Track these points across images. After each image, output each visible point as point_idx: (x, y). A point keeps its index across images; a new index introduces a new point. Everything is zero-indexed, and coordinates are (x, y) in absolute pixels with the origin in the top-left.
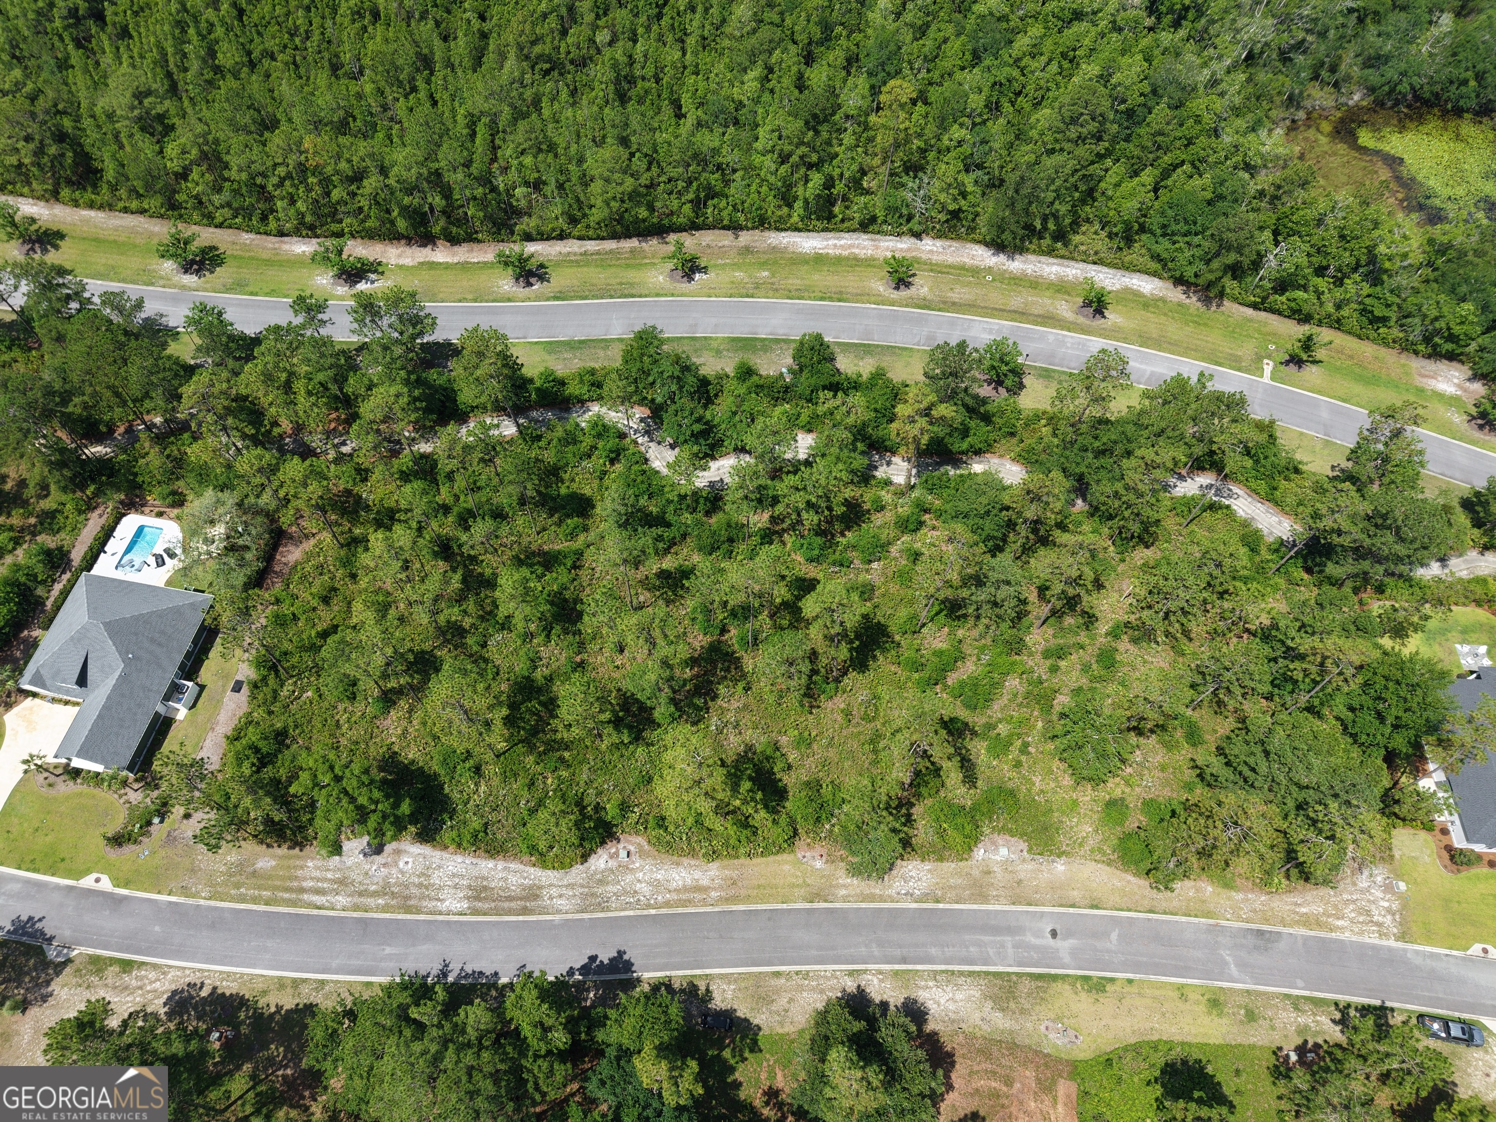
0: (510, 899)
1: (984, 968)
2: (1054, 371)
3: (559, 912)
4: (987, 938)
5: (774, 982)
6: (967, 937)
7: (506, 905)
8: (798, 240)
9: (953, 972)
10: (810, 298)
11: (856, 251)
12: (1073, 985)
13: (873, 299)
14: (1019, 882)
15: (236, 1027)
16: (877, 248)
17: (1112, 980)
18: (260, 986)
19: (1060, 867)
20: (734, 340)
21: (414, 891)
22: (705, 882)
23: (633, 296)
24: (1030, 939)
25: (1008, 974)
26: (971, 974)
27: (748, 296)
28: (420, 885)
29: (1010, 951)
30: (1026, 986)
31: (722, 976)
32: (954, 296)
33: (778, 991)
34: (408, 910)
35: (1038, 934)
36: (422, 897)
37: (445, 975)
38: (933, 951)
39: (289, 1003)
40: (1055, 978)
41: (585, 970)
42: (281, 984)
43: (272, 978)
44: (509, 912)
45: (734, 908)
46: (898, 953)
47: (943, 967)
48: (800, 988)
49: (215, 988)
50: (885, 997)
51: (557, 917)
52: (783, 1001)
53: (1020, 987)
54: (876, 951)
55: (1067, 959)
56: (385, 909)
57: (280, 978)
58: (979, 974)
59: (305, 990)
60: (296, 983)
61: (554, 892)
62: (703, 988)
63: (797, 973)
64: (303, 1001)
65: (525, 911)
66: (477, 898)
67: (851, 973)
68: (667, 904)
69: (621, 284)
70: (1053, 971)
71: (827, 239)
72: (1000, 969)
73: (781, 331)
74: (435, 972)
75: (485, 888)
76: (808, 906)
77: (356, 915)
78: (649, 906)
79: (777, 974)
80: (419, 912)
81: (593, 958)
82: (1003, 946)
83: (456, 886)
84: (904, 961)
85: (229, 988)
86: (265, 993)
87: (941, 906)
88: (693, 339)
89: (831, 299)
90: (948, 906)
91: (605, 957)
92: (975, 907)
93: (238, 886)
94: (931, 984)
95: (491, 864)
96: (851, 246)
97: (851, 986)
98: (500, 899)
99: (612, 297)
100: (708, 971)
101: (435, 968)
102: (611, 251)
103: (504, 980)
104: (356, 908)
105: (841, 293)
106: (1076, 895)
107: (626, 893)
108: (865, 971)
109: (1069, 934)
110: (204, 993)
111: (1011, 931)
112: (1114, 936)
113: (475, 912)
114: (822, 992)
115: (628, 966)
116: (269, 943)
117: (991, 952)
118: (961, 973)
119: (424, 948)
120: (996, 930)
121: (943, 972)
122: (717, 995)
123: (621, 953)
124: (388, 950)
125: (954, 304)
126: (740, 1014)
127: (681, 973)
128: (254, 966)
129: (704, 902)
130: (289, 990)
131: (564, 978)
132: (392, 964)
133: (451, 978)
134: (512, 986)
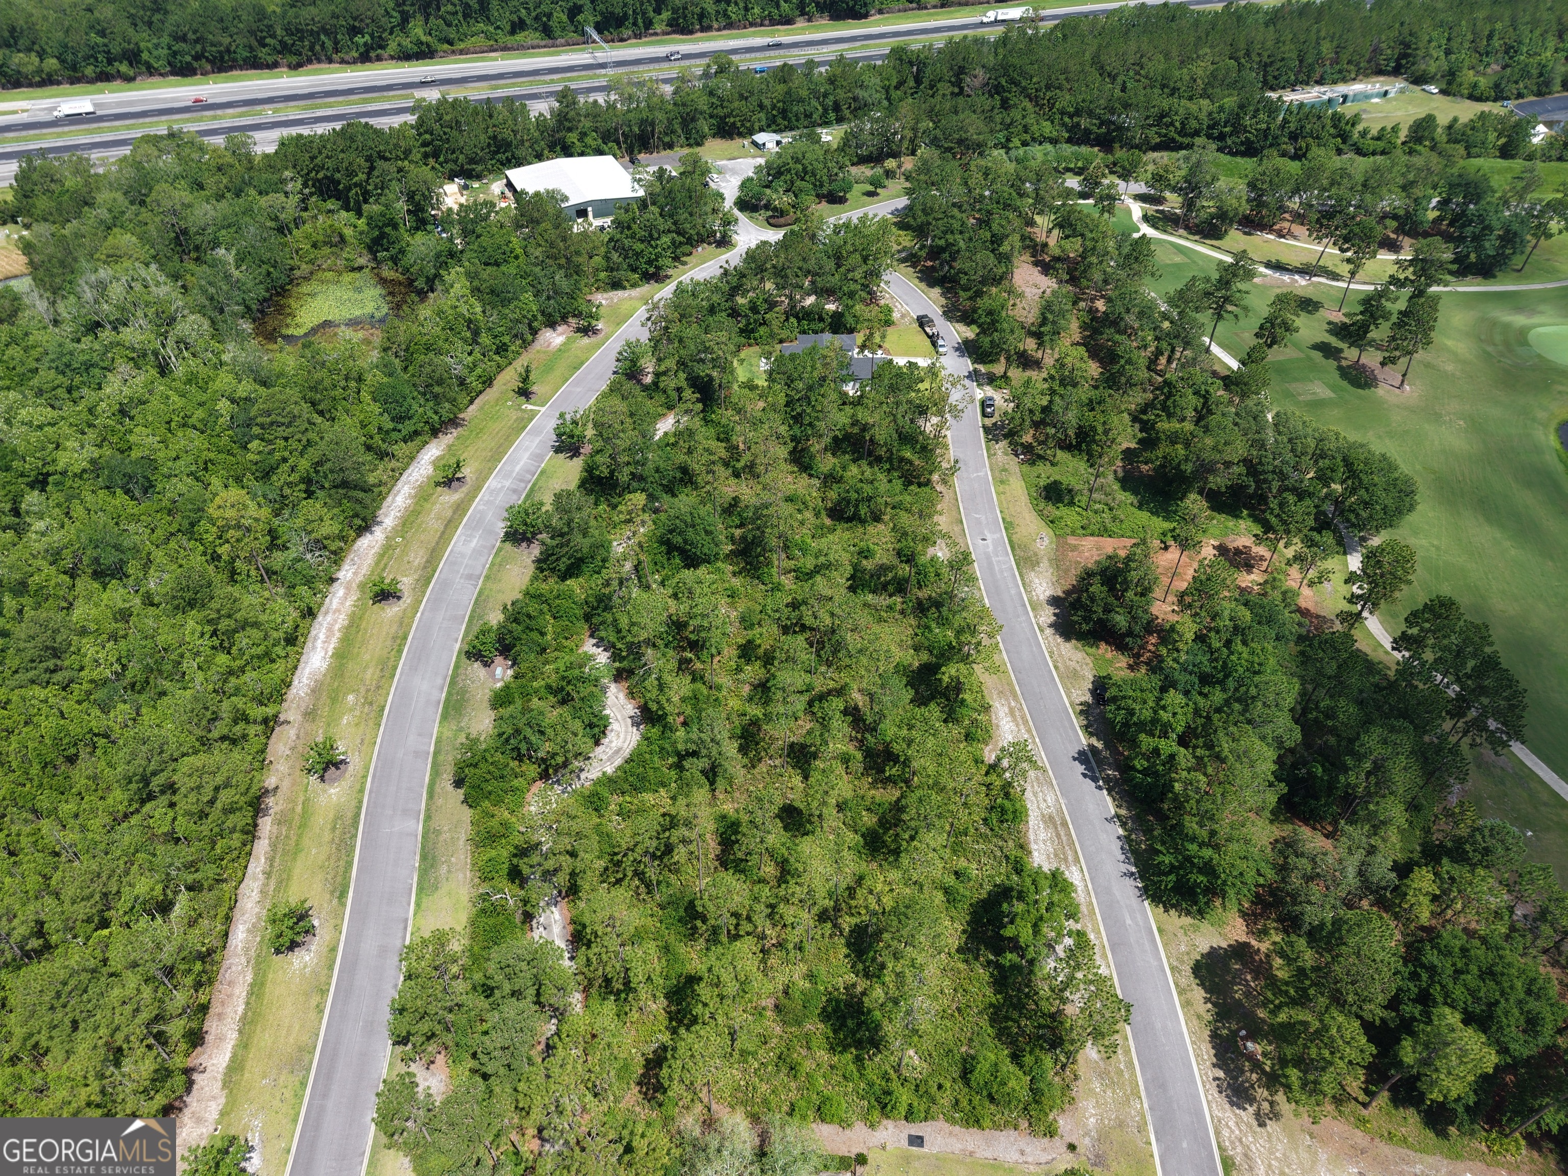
0: (1058, 836)
1: (1016, 570)
3: (1057, 800)
5: (1062, 669)
7: (1064, 838)
9: (1023, 584)
10: (397, 661)
11: (337, 627)
12: (1012, 533)
13: (408, 616)
15: (1235, 1033)
16: (338, 611)
17: (1004, 518)
18: (1195, 1022)
20: (444, 719)
22: (1006, 710)
24: (991, 548)
25: (1015, 560)
26: (1021, 576)
27: (382, 711)
29: (1001, 558)
30: (1018, 552)
31: (1068, 697)
32: (417, 562)
35: (986, 546)
37: (1132, 874)
38: (1013, 592)
39: (1199, 994)
40: (1010, 541)
41: (1094, 779)
42: (1186, 1004)
43: (1185, 1014)
44: (1069, 835)
45: (1018, 691)
46: (1020, 609)
47: (1022, 588)
48: (1060, 655)
49: (1214, 1065)
51: (1062, 801)
52: (1073, 664)
53: (1022, 555)
54: (1023, 618)
57: (1182, 1007)
58: (1020, 572)
59: (1183, 982)
60: (1181, 992)
61: (1043, 805)
62: (1080, 707)
63: (1051, 657)
64: (1193, 982)
65: (1064, 824)
67: (1042, 631)
69: (334, 829)
70: (1007, 541)
71: (314, 648)
72: (1014, 563)
74: (1133, 883)
75: (1056, 855)
77: (1110, 956)
79: (1056, 667)
80: (1091, 903)
81: (1085, 775)
82: (1000, 561)
84: (1024, 605)
85: (1208, 1052)
86: (1199, 1017)
89: (401, 645)
91: (1081, 768)
93: (1120, 1073)
94: (1034, 593)
95: (1035, 854)
96: (330, 630)
97: (1049, 631)
98: (1060, 842)
100: (1068, 705)
101: (1129, 882)
102: (274, 846)
103: (1121, 832)
105: (394, 637)
106: (958, 529)
108: (1038, 624)
109: (983, 533)
110: (1221, 1074)
111: (989, 558)
112: (978, 515)
113: (1077, 860)
114: (1059, 644)
115: (1082, 753)
116: (1158, 1026)
117: (1004, 566)
118: (1023, 580)
119: (1117, 894)
120: (991, 563)
121: (1025, 588)
122: (1083, 699)
123: (1075, 759)
124: (1129, 922)
125: (427, 561)
126: (1090, 686)
127: (1075, 721)
128: (1182, 1034)
129: (1021, 710)
130: (1189, 995)
131: (1105, 792)
132: (1138, 916)
133: (1134, 869)
134: (1123, 825)
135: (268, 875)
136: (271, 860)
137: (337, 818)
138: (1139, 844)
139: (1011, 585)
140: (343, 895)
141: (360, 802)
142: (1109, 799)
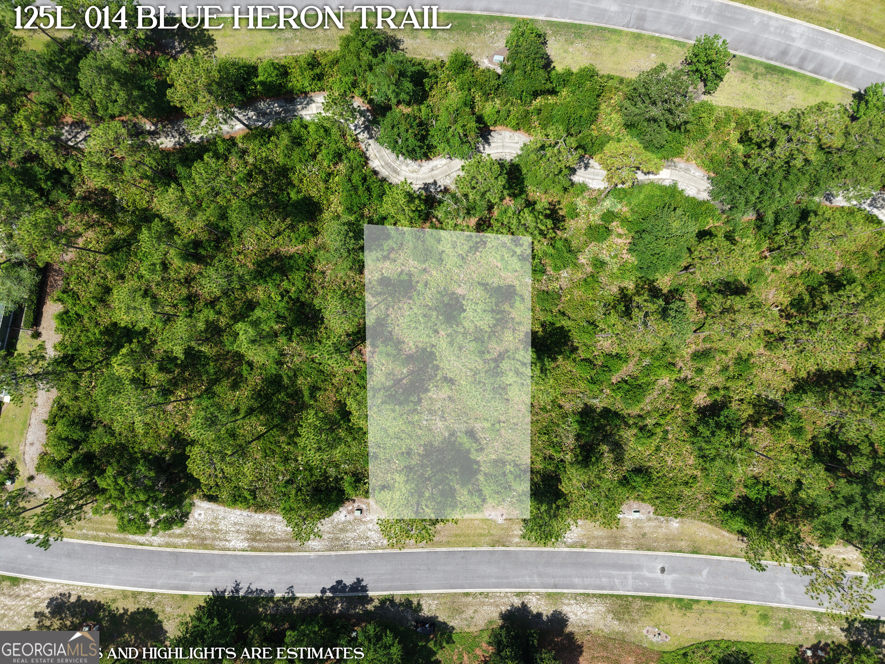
0: (277, 540)
1: (610, 592)
3: (313, 550)
4: (614, 573)
5: (464, 599)
6: (601, 571)
7: (275, 545)
9: (588, 595)
12: (670, 605)
14: (644, 535)
15: (100, 622)
17: (698, 601)
18: (111, 596)
19: (675, 524)
21: (208, 534)
24: (646, 573)
25: (627, 596)
26: (601, 596)
28: (212, 530)
29: (630, 581)
30: (638, 603)
31: (429, 595)
33: (467, 605)
34: (206, 547)
35: (652, 570)
36: (214, 539)
37: (237, 591)
38: (576, 581)
39: (132, 608)
40: (658, 599)
41: (333, 589)
42: (125, 595)
43: (117, 591)
44: (278, 550)
45: (438, 549)
46: (552, 581)
47: (582, 591)
48: (483, 604)
49: (79, 597)
50: (540, 610)
51: (312, 554)
52: (471, 612)
53: (634, 605)
54: (537, 580)
55: (669, 587)
56: (189, 546)
57: (123, 591)
58: (606, 596)
59: (142, 599)
60: (135, 595)
62: (415, 602)
63: (481, 594)
64: (142, 607)
65: (289, 549)
66: (254, 540)
67: (518, 595)
70: (658, 595)
72: (622, 593)
74: (229, 589)
75: (259, 533)
76: (491, 549)
77: (168, 550)
78: (377, 547)
79: (467, 594)
80: (213, 548)
81: (339, 582)
82: (625, 578)
83: (238, 531)
84: (555, 586)
85: (89, 596)
86: (114, 600)
87: (585, 550)
90: (590, 550)
91: (348, 581)
92: (610, 551)
93: (80, 528)
94: (572, 602)
95: (261, 516)
97: (517, 602)
98: (270, 540)
100: (419, 592)
101: (230, 586)
103: (278, 595)
104: (168, 545)
106: (683, 544)
107: (360, 538)
108: (528, 593)
109: (674, 570)
110: (73, 599)
111: (632, 567)
112: (705, 572)
113: (254, 549)
114: (497, 606)
115: (364, 589)
116: (111, 568)
117: (617, 581)
118: (594, 595)
119: (220, 573)
120: (623, 567)
121: (581, 594)
122: (425, 607)
123: (359, 580)
124: (195, 574)
126: (440, 619)
127: (400, 592)
128: (104, 582)
130: (131, 599)
131: (319, 595)
132: (199, 584)
133: (241, 593)
134: (284, 600)
138: (264, 606)
139: (587, 581)
142: (312, 595)
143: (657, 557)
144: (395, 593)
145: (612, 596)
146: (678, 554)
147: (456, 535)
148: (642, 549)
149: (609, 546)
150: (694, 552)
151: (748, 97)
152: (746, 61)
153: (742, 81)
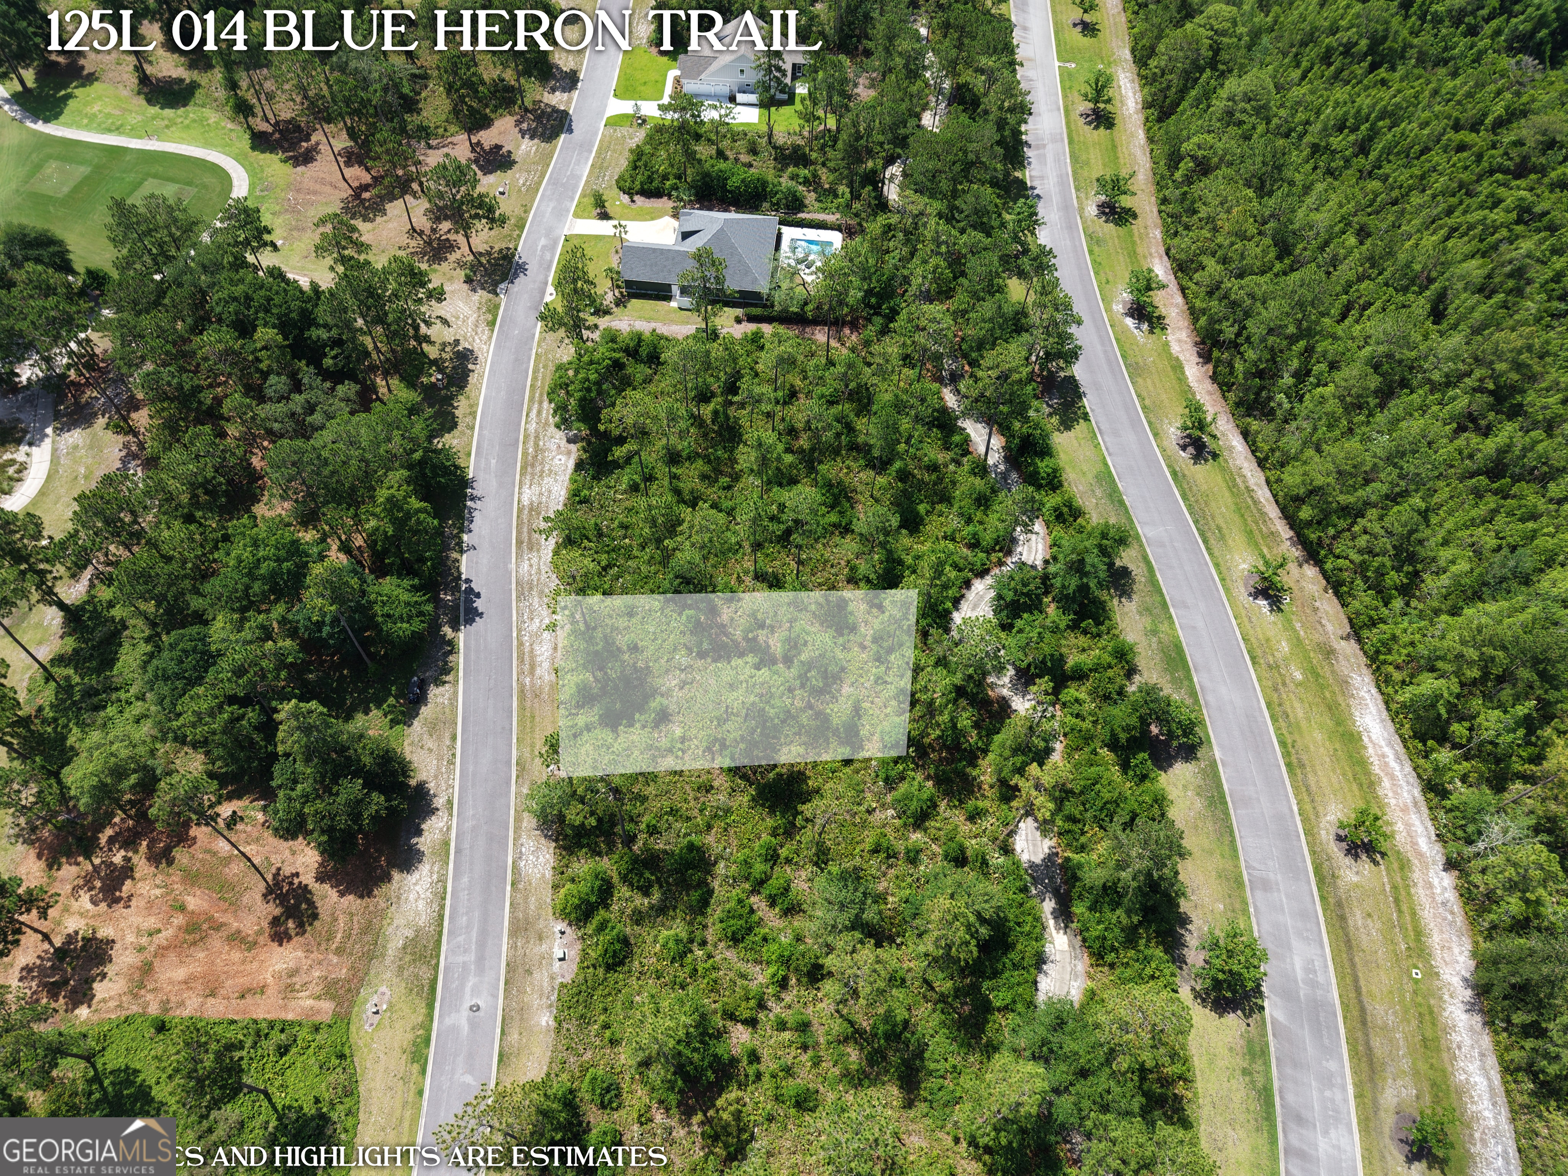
1: (445, 931)
2: (1267, 1064)
3: (518, 566)
4: (474, 934)
5: (447, 735)
6: (477, 914)
8: (1373, 709)
9: (444, 899)
10: (1277, 729)
11: (1386, 783)
12: (422, 1026)
13: (1308, 807)
14: (529, 972)
15: (446, 388)
16: (1405, 810)
17: (423, 1072)
18: (472, 395)
19: (546, 1019)
20: (1178, 648)
21: (538, 468)
22: (538, 672)
23: (1205, 541)
24: (471, 981)
25: (438, 956)
26: (441, 917)
27: (1253, 659)
28: (542, 471)
29: (460, 959)
30: (425, 974)
31: (456, 693)
32: (1356, 918)
33: (439, 738)
34: (524, 468)
35: (475, 991)
36: (533, 475)
37: (472, 500)
38: (465, 880)
39: (459, 412)
40: (431, 1006)
41: (470, 590)
42: (473, 406)
43: (478, 400)
44: (519, 532)
45: (515, 698)
46: (466, 845)
47: (449, 889)
48: (440, 759)
49: (473, 371)
50: (426, 834)
51: (513, 566)
52: (430, 744)
53: (424, 968)
54: (468, 825)
55: (448, 1021)
56: (525, 454)
57: (477, 405)
58: (441, 925)
59: (468, 420)
60: (473, 414)
61: (535, 561)
62: (447, 678)
63: (454, 755)
64: (460, 420)
65: (519, 543)
66: (531, 510)
67: (450, 802)
68: (521, 644)
69: (1219, 528)
70: (437, 1005)
71: (1389, 744)
72: (444, 948)
73: (1211, 698)
74: (475, 492)
76: (514, 761)
77: (522, 437)
78: (519, 630)
79: (454, 738)
80: (522, 475)
81: (478, 595)
82: (465, 951)
83: (541, 494)
84: (458, 851)
85: (473, 379)
86: (468, 398)
87: (509, 888)
88: (1164, 605)
89: (1286, 754)
90: (508, 895)
91: (479, 604)
92: (506, 924)
93: (545, 367)
94: (435, 877)
96: (1392, 777)
97: (439, 802)
99: (1196, 522)
100: (461, 682)
101: (478, 493)
102: (1263, 514)
103: (465, 537)
104: (526, 436)
105: (1302, 766)
106: (514, 1037)
107: (531, 612)
108: (451, 815)
109: (473, 1025)
110: (470, 366)
111: (481, 959)
112: (468, 1079)
113: (520, 511)
114: (436, 777)
115: (470, 621)
117: (461, 939)
118: (442, 907)
119: (493, 483)
120: (482, 944)
121: (445, 888)
122: (440, 690)
123: (481, 615)
124: (493, 462)
125: (1343, 918)
126: (423, 709)
127: (461, 661)
128: (487, 388)
129: (521, 673)
130: (468, 411)
131: (464, 577)
132: (483, 466)
133: (469, 503)
134: (460, 543)
135: (1249, 490)
136: (1256, 502)
137: (1222, 538)
138: (454, 525)
139: (463, 895)
140: (1174, 474)
141: (1210, 554)
142: (463, 569)
143: (495, 997)
144: (461, 655)
145: (440, 934)
146: (498, 1031)
147: (533, 717)
148: (508, 972)
149: (514, 921)
150: (501, 1056)
151: (1211, 1062)
152: (1264, 1052)
153: (1231, 1049)
